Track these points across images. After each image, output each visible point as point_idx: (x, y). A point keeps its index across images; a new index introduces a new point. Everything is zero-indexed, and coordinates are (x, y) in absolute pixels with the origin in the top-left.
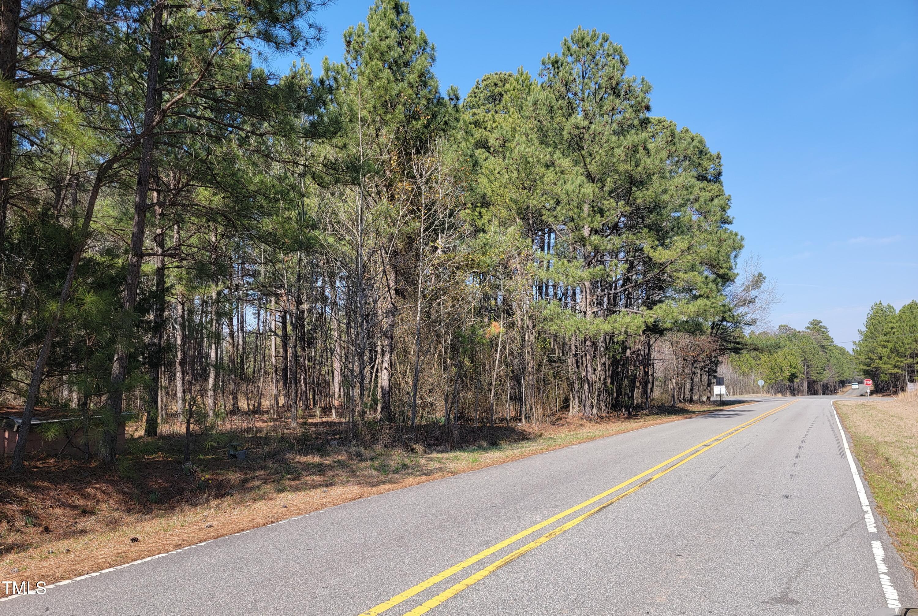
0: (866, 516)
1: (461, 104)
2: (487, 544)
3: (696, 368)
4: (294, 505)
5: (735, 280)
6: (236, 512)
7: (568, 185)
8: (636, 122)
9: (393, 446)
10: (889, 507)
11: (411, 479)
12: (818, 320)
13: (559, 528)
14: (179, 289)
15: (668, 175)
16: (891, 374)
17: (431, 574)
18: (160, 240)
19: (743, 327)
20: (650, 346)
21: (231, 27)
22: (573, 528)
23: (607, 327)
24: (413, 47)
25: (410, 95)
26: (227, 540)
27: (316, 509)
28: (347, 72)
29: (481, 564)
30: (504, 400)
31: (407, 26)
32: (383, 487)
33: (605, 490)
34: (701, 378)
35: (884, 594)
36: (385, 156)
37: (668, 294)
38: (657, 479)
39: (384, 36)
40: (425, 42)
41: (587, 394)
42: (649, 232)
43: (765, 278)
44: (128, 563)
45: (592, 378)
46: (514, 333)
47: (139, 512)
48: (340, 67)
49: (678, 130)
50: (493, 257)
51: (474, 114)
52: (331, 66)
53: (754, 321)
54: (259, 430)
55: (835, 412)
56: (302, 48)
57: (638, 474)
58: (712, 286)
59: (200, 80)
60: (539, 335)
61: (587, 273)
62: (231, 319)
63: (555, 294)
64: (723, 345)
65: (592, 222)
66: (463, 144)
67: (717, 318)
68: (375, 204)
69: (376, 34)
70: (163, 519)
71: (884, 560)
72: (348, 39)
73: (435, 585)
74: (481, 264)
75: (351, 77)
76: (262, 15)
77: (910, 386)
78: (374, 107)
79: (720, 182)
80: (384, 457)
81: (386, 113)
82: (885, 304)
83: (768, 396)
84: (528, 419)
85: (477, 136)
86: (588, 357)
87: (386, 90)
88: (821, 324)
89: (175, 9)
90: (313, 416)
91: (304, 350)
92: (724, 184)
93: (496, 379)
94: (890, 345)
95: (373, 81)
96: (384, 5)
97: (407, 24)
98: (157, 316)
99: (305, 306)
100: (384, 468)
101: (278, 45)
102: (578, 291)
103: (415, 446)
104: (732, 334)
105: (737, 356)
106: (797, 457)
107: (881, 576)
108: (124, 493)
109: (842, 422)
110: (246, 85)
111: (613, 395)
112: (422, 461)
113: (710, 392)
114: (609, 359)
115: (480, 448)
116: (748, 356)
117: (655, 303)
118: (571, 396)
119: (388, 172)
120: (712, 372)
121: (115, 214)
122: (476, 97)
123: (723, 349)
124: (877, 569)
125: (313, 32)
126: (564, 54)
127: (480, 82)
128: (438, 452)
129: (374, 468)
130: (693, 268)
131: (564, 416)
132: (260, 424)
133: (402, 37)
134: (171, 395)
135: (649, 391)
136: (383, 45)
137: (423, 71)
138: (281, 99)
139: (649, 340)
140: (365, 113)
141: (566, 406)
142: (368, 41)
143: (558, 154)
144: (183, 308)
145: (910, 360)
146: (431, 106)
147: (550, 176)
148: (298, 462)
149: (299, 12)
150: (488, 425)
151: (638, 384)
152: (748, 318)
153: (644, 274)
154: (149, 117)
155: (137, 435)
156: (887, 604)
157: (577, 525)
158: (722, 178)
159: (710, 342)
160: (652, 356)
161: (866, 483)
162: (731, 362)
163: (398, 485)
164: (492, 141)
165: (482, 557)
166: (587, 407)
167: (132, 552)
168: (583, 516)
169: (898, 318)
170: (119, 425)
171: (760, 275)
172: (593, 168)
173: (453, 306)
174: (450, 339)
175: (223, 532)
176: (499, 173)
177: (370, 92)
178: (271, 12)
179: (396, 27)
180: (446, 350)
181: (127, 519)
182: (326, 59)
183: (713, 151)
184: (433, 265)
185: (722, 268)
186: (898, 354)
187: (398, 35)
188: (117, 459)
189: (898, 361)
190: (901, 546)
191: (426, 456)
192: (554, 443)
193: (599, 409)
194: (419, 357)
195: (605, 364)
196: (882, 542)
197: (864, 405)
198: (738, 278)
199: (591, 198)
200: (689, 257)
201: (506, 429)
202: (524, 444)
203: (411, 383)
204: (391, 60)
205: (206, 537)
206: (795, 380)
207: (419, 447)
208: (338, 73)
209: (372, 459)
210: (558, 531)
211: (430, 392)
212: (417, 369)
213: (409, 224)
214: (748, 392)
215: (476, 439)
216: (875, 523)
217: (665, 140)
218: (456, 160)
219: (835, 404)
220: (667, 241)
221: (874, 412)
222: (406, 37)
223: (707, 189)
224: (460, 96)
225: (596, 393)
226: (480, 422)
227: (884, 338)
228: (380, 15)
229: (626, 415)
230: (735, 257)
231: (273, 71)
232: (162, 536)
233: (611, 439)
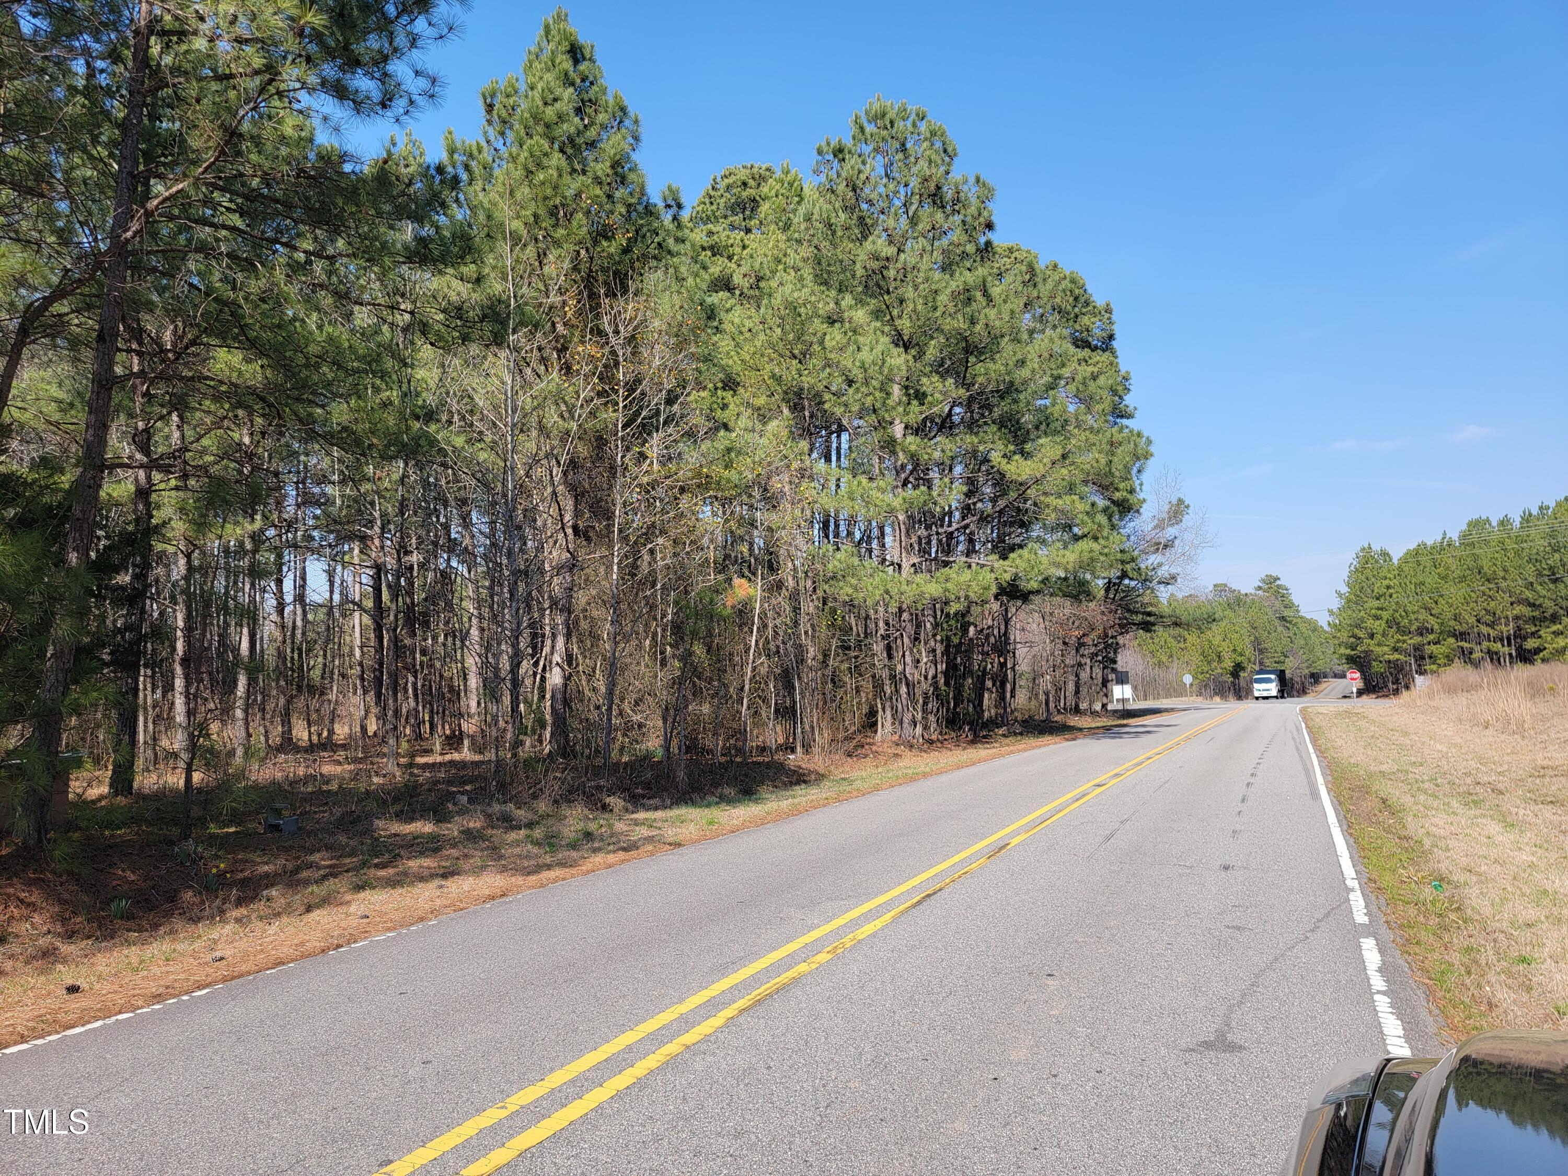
0: (1352, 896)
1: (685, 215)
2: (724, 969)
3: (1082, 656)
4: (381, 914)
5: (1142, 510)
6: (272, 929)
7: (864, 353)
8: (970, 248)
9: (570, 801)
10: (1387, 880)
11: (598, 859)
12: (1274, 575)
13: (851, 936)
14: (178, 527)
15: (1025, 336)
16: (1389, 662)
17: (623, 1029)
18: (143, 441)
19: (1156, 587)
20: (1007, 621)
21: (271, 71)
22: (874, 935)
23: (933, 589)
24: (602, 117)
25: (598, 196)
26: (250, 982)
27: (422, 919)
28: (487, 156)
29: (712, 1006)
30: (764, 715)
31: (592, 83)
32: (546, 875)
33: (931, 866)
34: (1091, 672)
35: (1381, 1027)
36: (555, 299)
37: (1034, 534)
38: (1018, 844)
39: (551, 96)
40: (623, 109)
41: (904, 702)
42: (1000, 429)
43: (1188, 507)
44: (57, 1032)
45: (913, 675)
46: (781, 600)
47: (89, 937)
48: (474, 148)
49: (1041, 265)
50: (744, 471)
51: (710, 233)
52: (459, 145)
53: (1174, 578)
54: (327, 780)
55: (1303, 725)
56: (401, 111)
57: (986, 837)
58: (1102, 519)
59: (217, 159)
60: (824, 603)
61: (900, 500)
62: (279, 582)
63: (850, 534)
64: (1126, 618)
65: (906, 413)
66: (690, 281)
67: (1114, 573)
68: (538, 380)
69: (536, 94)
70: (133, 948)
71: (1380, 970)
72: (489, 100)
73: (629, 1048)
74: (723, 482)
75: (495, 165)
76: (330, 53)
77: (1419, 679)
78: (536, 216)
79: (1113, 353)
80: (550, 821)
81: (556, 226)
82: (1376, 547)
83: (1199, 701)
84: (807, 748)
85: (715, 270)
86: (906, 640)
87: (556, 187)
88: (1278, 582)
89: (175, 39)
90: (428, 752)
91: (413, 634)
92: (1118, 353)
93: (751, 680)
94: (1385, 615)
95: (532, 172)
96: (552, 46)
97: (591, 79)
98: (135, 577)
99: (415, 558)
100: (551, 842)
101: (359, 104)
102: (888, 530)
103: (608, 800)
104: (1139, 599)
105: (1149, 635)
106: (1243, 801)
107: (1376, 997)
108: (61, 902)
109: (1314, 741)
110: (301, 172)
111: (948, 703)
112: (620, 826)
113: (1106, 695)
114: (942, 641)
115: (724, 799)
116: (1166, 635)
117: (1012, 549)
118: (879, 706)
119: (560, 328)
120: (1109, 662)
121: (62, 395)
122: (712, 203)
123: (1126, 625)
124: (1370, 985)
125: (422, 83)
126: (854, 138)
127: (719, 179)
128: (648, 810)
129: (532, 842)
130: (1071, 489)
131: (868, 740)
132: (327, 769)
133: (582, 100)
134: (164, 719)
135: (1008, 695)
136: (550, 113)
137: (618, 157)
138: (363, 198)
139: (1006, 610)
140: (517, 225)
141: (870, 723)
142: (524, 105)
143: (848, 300)
144: (189, 562)
145: (1418, 639)
146: (634, 215)
147: (835, 336)
148: (395, 835)
149: (396, 50)
150: (738, 759)
151: (989, 684)
152: (1163, 572)
153: (994, 500)
154: (121, 223)
155: (94, 793)
156: (1385, 1045)
157: (882, 929)
158: (1114, 343)
159: (1103, 613)
160: (1012, 638)
161: (1352, 840)
162: (1139, 645)
163: (573, 871)
164: (737, 279)
165: (714, 993)
166: (905, 725)
167: (66, 1013)
168: (893, 913)
169: (1396, 572)
170: (54, 777)
171: (1181, 501)
172: (905, 325)
173: (675, 555)
174: (670, 611)
175: (244, 968)
176: (750, 330)
177: (527, 190)
178: (346, 48)
179: (572, 84)
180: (664, 630)
181: (66, 948)
182: (450, 133)
183: (1099, 301)
184: (640, 486)
185: (1117, 489)
186: (1398, 628)
187: (574, 97)
188: (49, 840)
189: (1398, 641)
190: (1408, 944)
191: (628, 816)
192: (848, 788)
193: (926, 728)
194: (616, 643)
195: (934, 651)
196: (1376, 939)
197: (1348, 713)
198: (1144, 506)
199: (904, 373)
200: (1064, 471)
201: (768, 765)
202: (799, 790)
203: (603, 689)
204: (564, 138)
205: (210, 979)
206: (1242, 674)
207: (615, 801)
208: (471, 156)
209: (530, 825)
210: (848, 941)
211: (637, 704)
212: (613, 664)
213: (598, 414)
214: (1168, 695)
215: (716, 785)
216: (1366, 907)
217: (1019, 279)
218: (677, 307)
219: (1303, 711)
220: (1028, 447)
221: (1363, 723)
222: (590, 101)
223: (1090, 361)
224: (683, 200)
225: (921, 701)
226: (723, 755)
227: (1376, 603)
228: (546, 63)
229: (970, 737)
230: (1139, 471)
231: (349, 148)
232: (127, 980)
233: (945, 778)
